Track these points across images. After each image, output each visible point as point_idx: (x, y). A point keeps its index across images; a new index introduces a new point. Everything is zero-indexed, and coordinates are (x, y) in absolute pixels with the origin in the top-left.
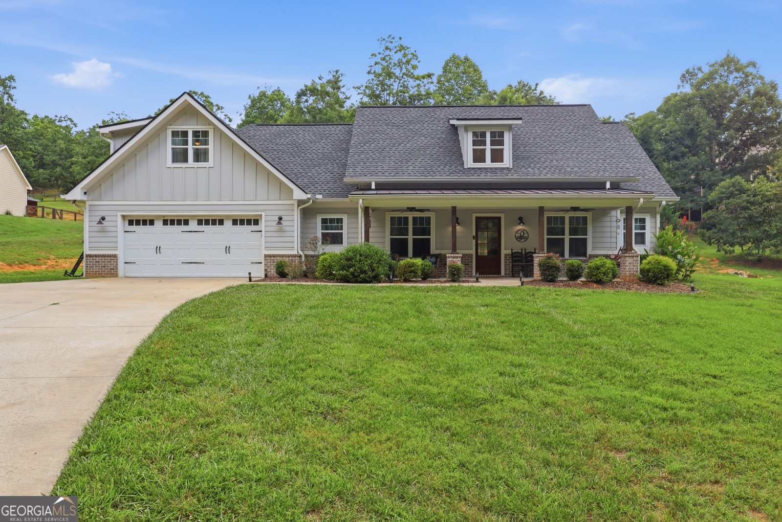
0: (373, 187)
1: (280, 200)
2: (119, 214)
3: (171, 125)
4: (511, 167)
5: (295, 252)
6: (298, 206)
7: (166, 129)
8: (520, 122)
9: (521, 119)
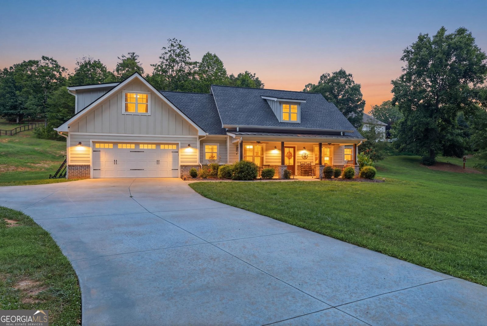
0: (238, 130)
1: (189, 135)
2: (91, 141)
3: (125, 90)
4: (300, 123)
5: (197, 164)
6: (199, 139)
7: (122, 92)
8: (305, 102)
9: (305, 100)
